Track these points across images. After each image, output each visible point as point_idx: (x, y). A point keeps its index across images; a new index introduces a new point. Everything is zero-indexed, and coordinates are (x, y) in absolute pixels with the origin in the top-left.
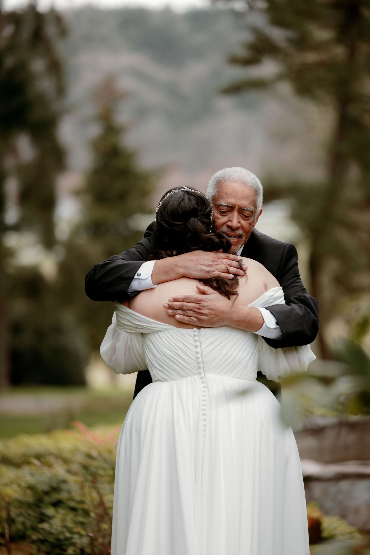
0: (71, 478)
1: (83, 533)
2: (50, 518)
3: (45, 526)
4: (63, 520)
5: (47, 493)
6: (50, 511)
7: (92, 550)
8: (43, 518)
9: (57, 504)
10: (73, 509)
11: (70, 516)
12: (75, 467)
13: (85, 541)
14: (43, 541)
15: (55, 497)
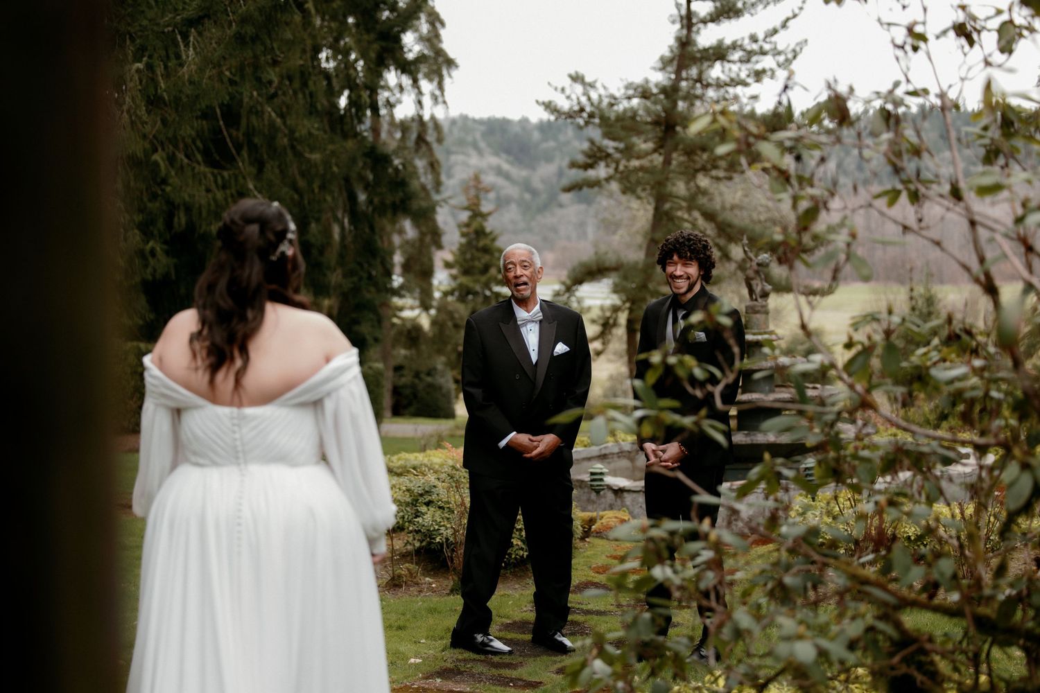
0: (439, 484)
1: (449, 526)
2: (424, 514)
3: (420, 520)
4: (433, 516)
5: (421, 495)
6: (423, 509)
7: (455, 538)
8: (417, 514)
9: (428, 504)
10: (440, 508)
11: (439, 512)
12: (443, 476)
13: (450, 532)
14: (418, 532)
15: (428, 498)
